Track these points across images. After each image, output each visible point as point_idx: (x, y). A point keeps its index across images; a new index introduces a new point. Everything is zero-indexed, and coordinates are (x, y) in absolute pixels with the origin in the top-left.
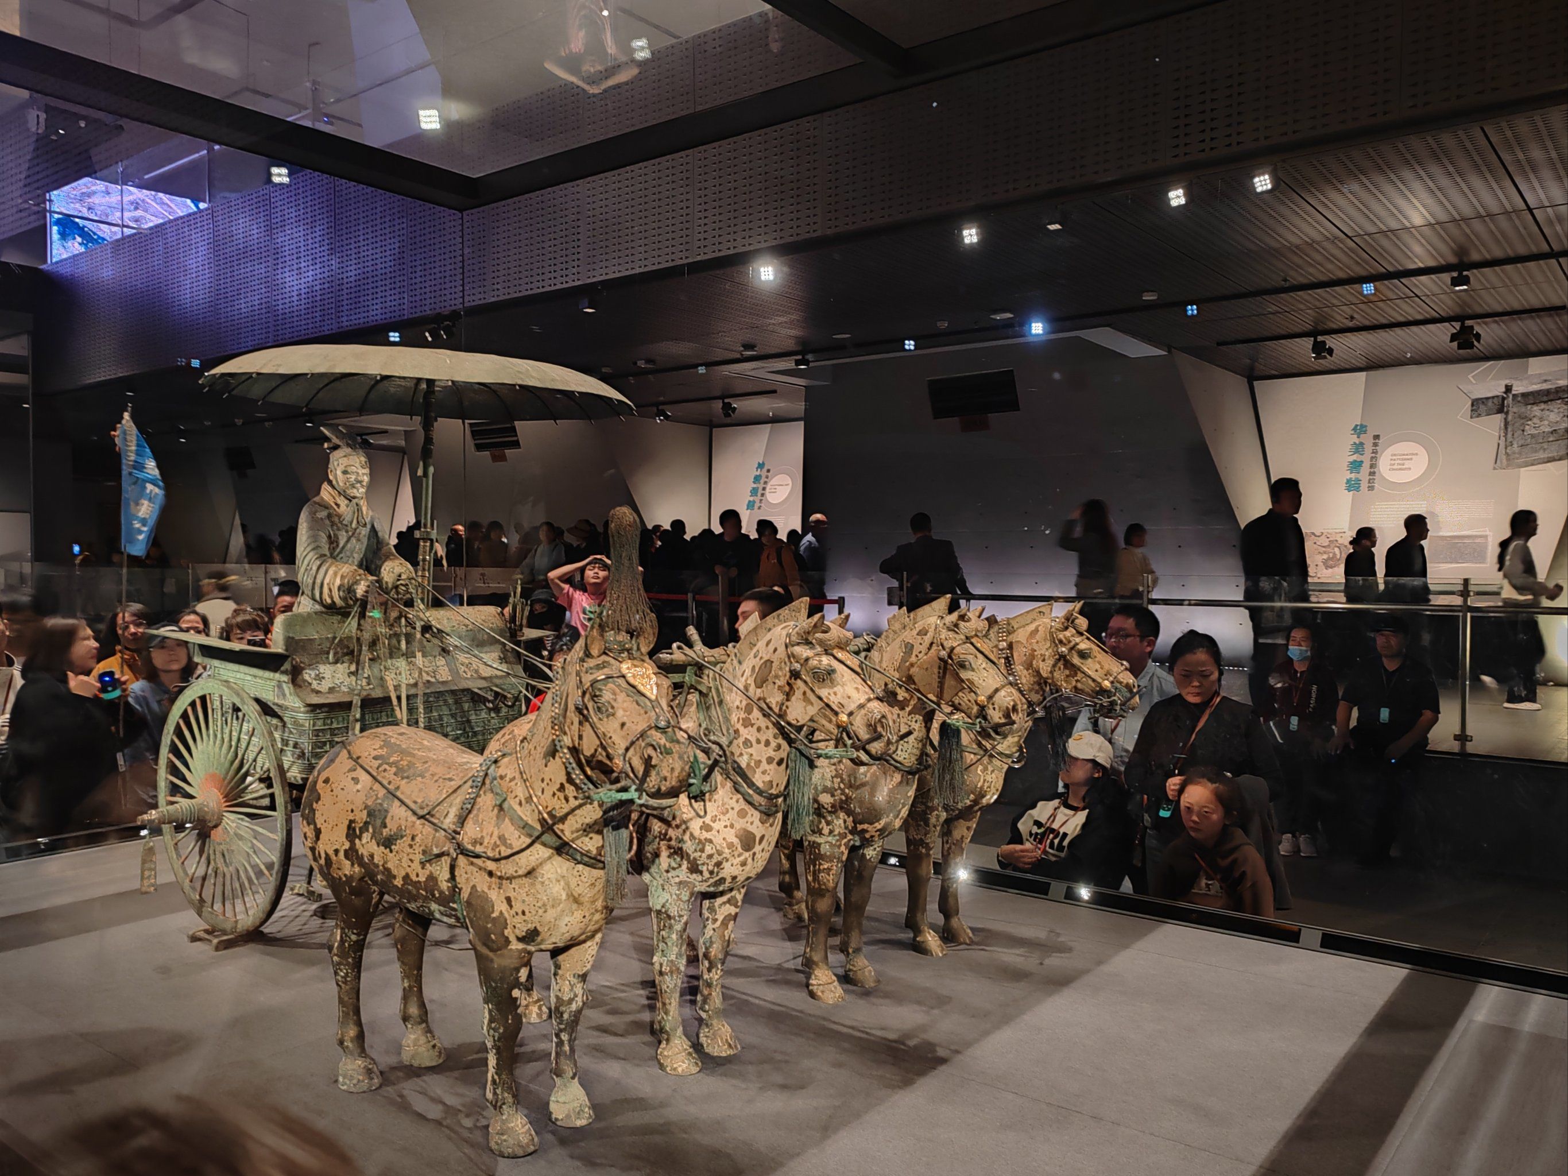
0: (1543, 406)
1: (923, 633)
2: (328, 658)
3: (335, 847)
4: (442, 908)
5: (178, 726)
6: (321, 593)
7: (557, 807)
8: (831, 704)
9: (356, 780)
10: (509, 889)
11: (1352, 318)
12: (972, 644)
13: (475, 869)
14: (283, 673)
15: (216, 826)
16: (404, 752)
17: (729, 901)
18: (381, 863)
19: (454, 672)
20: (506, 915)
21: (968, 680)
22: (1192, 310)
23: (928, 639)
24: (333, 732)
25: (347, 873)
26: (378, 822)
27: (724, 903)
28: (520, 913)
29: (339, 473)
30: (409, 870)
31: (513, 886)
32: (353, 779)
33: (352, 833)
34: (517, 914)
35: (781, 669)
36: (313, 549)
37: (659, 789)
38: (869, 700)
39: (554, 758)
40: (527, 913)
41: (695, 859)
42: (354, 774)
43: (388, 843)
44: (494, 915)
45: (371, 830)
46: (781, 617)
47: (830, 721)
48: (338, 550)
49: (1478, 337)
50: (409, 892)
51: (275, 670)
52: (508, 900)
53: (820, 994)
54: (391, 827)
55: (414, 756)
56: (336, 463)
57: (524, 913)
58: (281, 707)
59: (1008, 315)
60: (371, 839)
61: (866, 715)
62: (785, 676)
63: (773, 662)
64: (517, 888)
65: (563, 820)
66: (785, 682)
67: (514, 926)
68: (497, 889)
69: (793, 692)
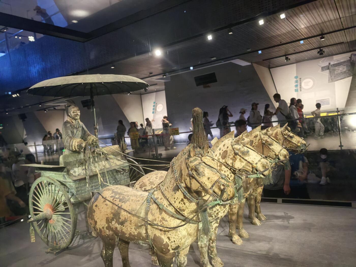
0: (338, 67)
1: (256, 137)
2: (76, 166)
3: (103, 226)
4: (143, 242)
5: (34, 191)
6: (72, 148)
7: (181, 206)
8: (249, 161)
9: (107, 205)
10: (168, 234)
11: (295, 50)
12: (271, 138)
13: (155, 229)
14: (65, 172)
15: (50, 219)
16: (120, 194)
17: (216, 223)
18: (120, 230)
19: (110, 165)
20: (168, 243)
21: (272, 148)
22: (260, 52)
23: (258, 138)
24: (81, 187)
25: (108, 234)
26: (117, 217)
28: (173, 241)
29: (72, 113)
30: (131, 231)
31: (170, 233)
32: (105, 204)
33: (108, 221)
34: (172, 242)
35: (231, 153)
36: (67, 136)
37: (228, 199)
38: (261, 159)
39: (178, 191)
42: (105, 203)
43: (122, 223)
44: (164, 243)
45: (115, 220)
46: (226, 137)
47: (249, 167)
48: (74, 135)
49: (324, 52)
50: (131, 238)
51: (62, 171)
52: (169, 238)
53: (236, 242)
54: (122, 218)
55: (124, 195)
56: (70, 110)
57: (174, 241)
58: (65, 182)
59: (215, 58)
60: (116, 223)
61: (261, 163)
62: (233, 155)
63: (227, 151)
64: (171, 234)
65: (184, 210)
66: (233, 156)
67: (171, 246)
68: (164, 235)
69: (236, 159)
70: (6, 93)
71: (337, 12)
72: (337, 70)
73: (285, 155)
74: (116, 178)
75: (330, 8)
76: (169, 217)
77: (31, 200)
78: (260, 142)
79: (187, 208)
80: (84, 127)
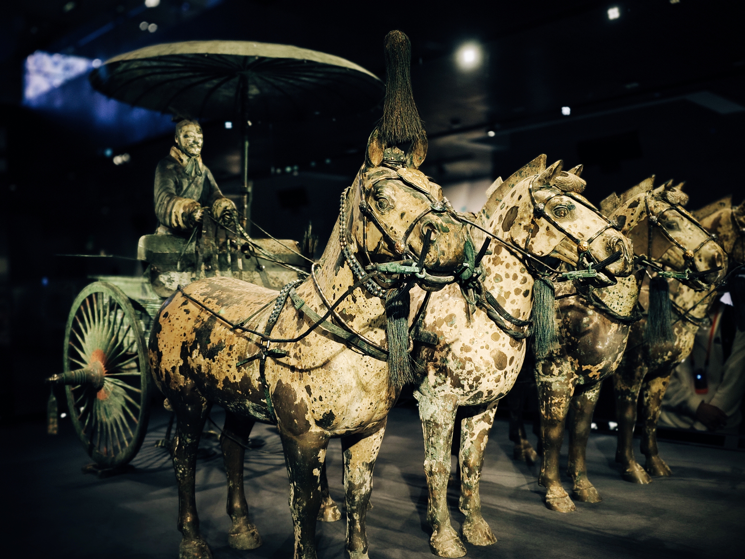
1: (634, 205)
2: (176, 268)
3: (173, 365)
4: (254, 404)
5: (75, 320)
6: (170, 220)
8: (572, 234)
9: (187, 312)
12: (677, 209)
13: (280, 367)
14: (145, 277)
15: (100, 389)
16: (223, 290)
17: (483, 419)
18: (206, 372)
19: (266, 283)
20: (306, 401)
25: (182, 384)
26: (204, 340)
27: (479, 420)
28: (318, 399)
30: (228, 374)
31: (311, 376)
33: (185, 353)
34: (315, 400)
35: (526, 211)
36: (164, 190)
38: (607, 228)
39: (343, 267)
40: (324, 398)
41: (457, 375)
42: (185, 307)
43: (211, 354)
44: (296, 403)
45: (199, 347)
47: (571, 250)
48: (182, 192)
50: (229, 393)
52: (308, 389)
53: (555, 505)
54: (214, 340)
56: (179, 131)
57: (321, 399)
58: (143, 301)
60: (199, 353)
61: (604, 240)
62: (530, 216)
64: (315, 377)
65: (352, 318)
66: (530, 221)
67: (313, 411)
68: (298, 381)
69: (537, 228)
76: (316, 336)
77: (67, 342)
79: (361, 312)
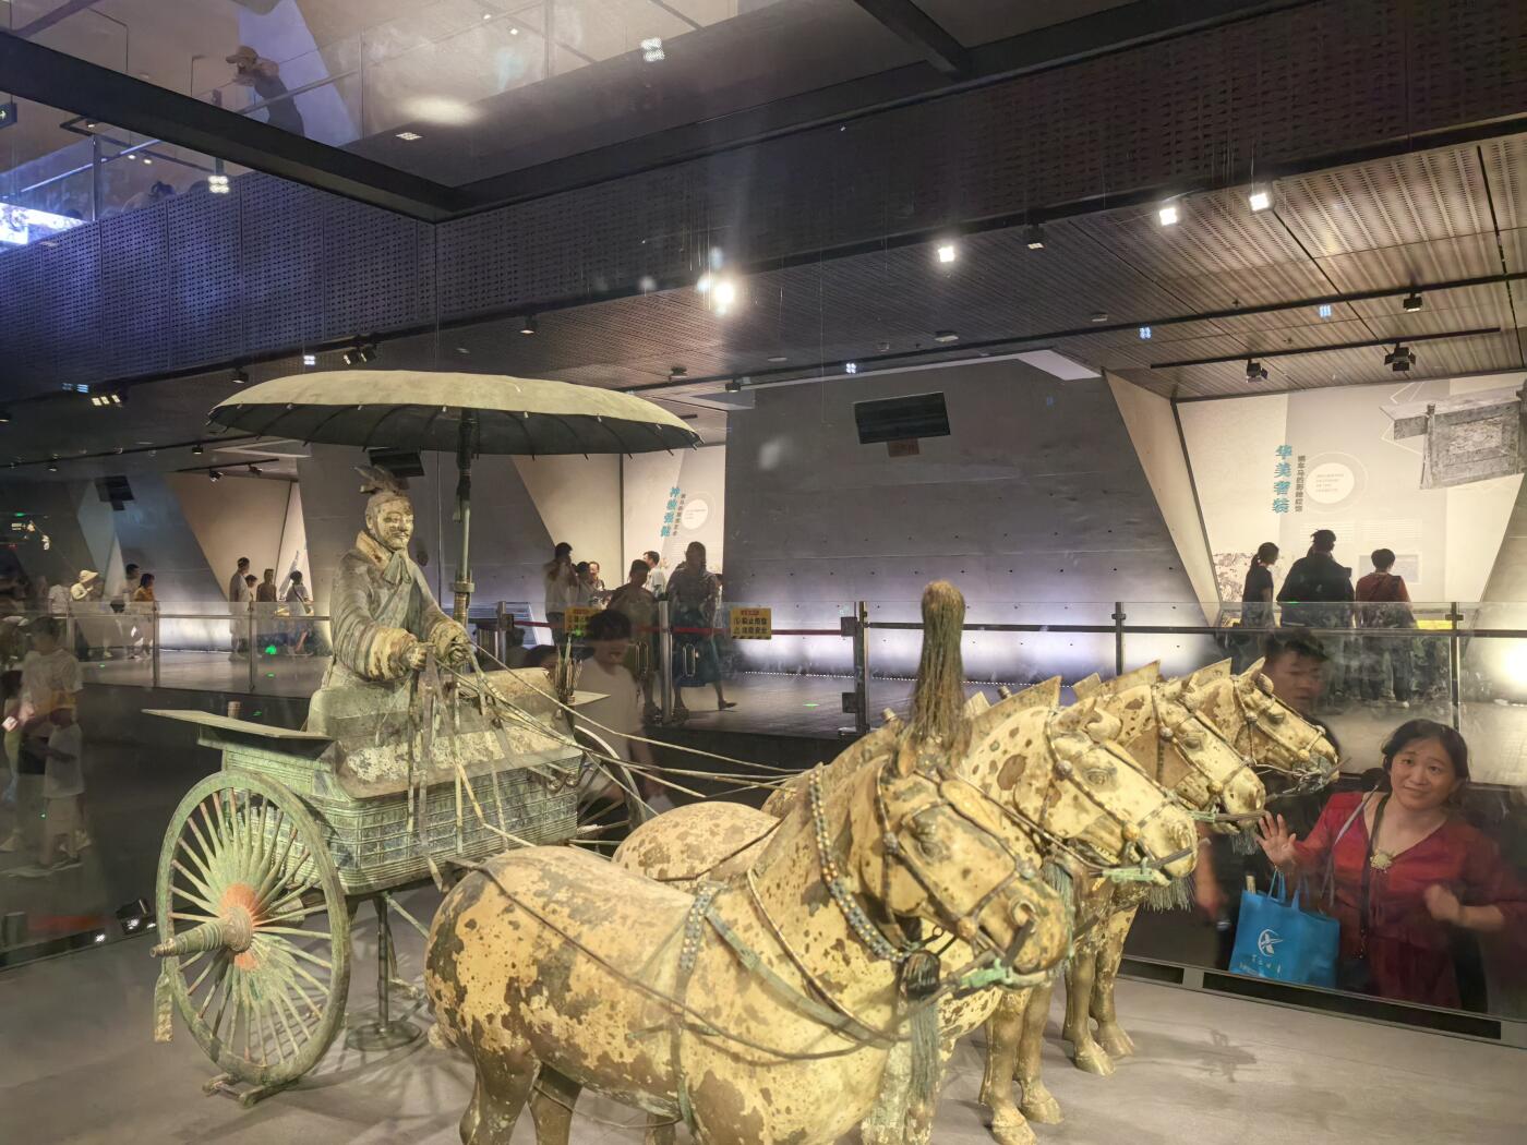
0: (1466, 426)
1: (1135, 705)
3: (489, 1012)
4: (653, 1097)
6: (366, 664)
7: (832, 971)
8: (1114, 811)
10: (768, 1078)
11: (1290, 340)
12: (1196, 718)
13: (710, 1051)
14: (323, 761)
15: (243, 951)
16: (573, 886)
18: (563, 1037)
19: (507, 749)
20: (762, 1113)
21: (1198, 762)
22: (1145, 333)
23: (1143, 713)
24: (384, 830)
25: (507, 1045)
26: (557, 983)
28: (783, 1109)
29: (380, 520)
30: (608, 1048)
31: (772, 1075)
32: (511, 923)
33: (515, 993)
34: (778, 1111)
35: (1039, 767)
36: (352, 612)
37: (1039, 964)
38: (1164, 805)
39: (826, 905)
40: (793, 1108)
42: (510, 917)
43: (576, 1011)
44: (745, 1113)
45: (546, 993)
46: (1025, 700)
47: (1112, 833)
49: (1413, 358)
50: (606, 1076)
51: (315, 756)
52: (766, 1094)
53: (1010, 1138)
54: (578, 988)
55: (589, 890)
56: (376, 510)
57: (788, 1110)
58: (321, 801)
59: (954, 338)
60: (547, 1004)
61: (1163, 825)
62: (1046, 775)
63: (1025, 758)
64: (778, 1077)
65: (841, 988)
66: (1047, 782)
67: (774, 1128)
68: (746, 1079)
69: (1058, 795)
70: (67, 386)
71: (1485, 204)
72: (1460, 440)
73: (1251, 795)
74: (525, 806)
75: (1461, 185)
76: (777, 1009)
77: (167, 861)
78: (1149, 728)
79: (858, 981)
80: (422, 582)
